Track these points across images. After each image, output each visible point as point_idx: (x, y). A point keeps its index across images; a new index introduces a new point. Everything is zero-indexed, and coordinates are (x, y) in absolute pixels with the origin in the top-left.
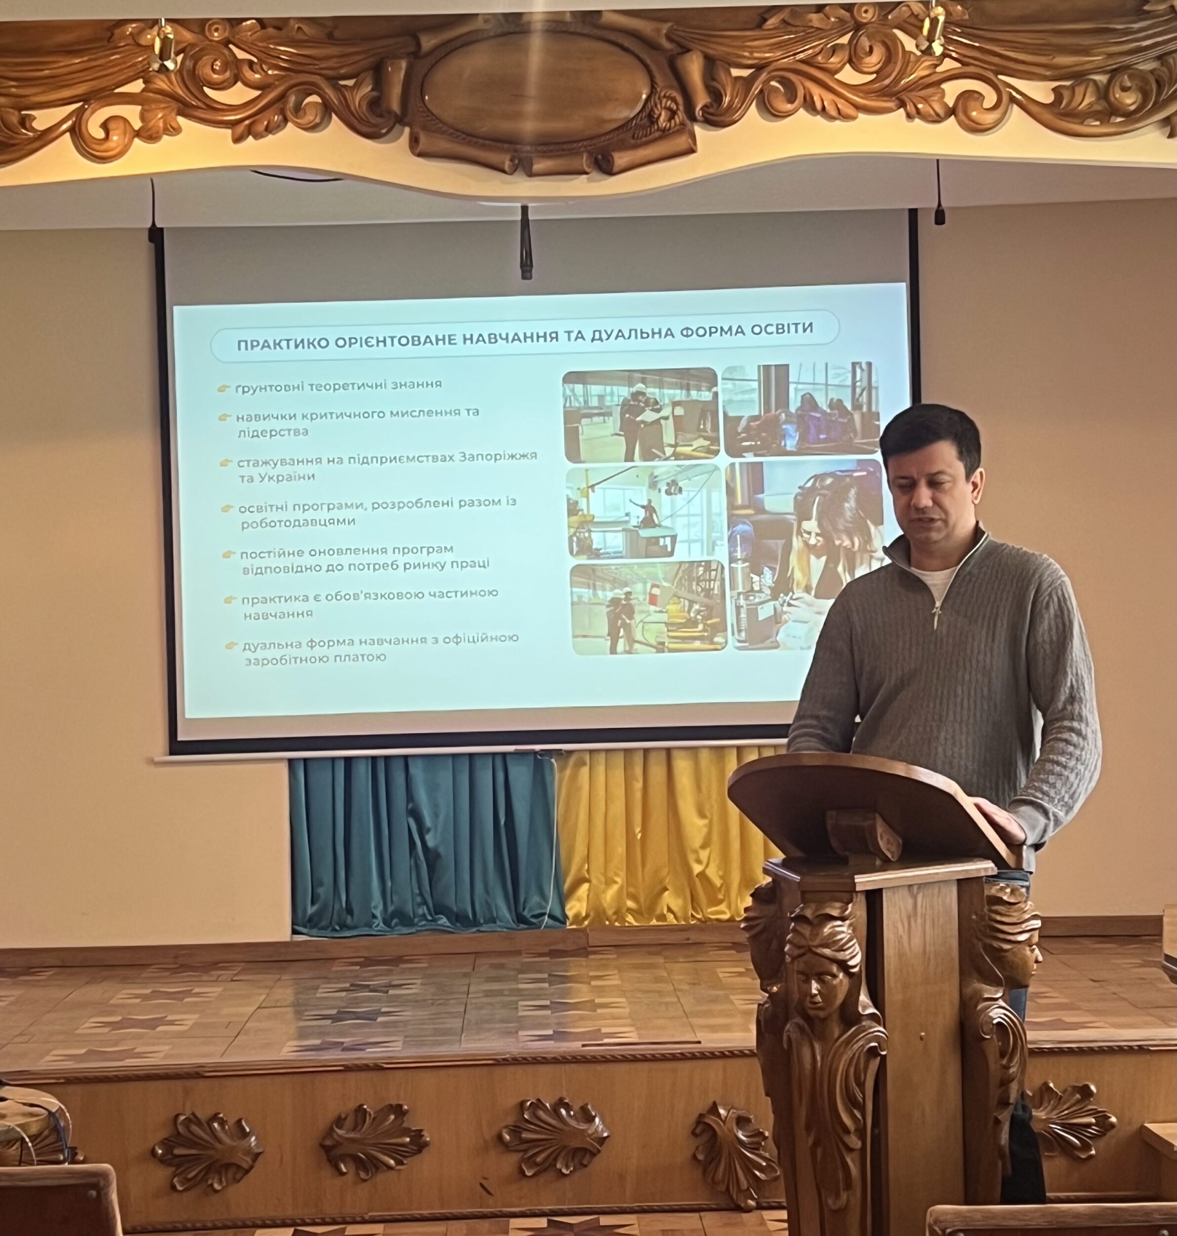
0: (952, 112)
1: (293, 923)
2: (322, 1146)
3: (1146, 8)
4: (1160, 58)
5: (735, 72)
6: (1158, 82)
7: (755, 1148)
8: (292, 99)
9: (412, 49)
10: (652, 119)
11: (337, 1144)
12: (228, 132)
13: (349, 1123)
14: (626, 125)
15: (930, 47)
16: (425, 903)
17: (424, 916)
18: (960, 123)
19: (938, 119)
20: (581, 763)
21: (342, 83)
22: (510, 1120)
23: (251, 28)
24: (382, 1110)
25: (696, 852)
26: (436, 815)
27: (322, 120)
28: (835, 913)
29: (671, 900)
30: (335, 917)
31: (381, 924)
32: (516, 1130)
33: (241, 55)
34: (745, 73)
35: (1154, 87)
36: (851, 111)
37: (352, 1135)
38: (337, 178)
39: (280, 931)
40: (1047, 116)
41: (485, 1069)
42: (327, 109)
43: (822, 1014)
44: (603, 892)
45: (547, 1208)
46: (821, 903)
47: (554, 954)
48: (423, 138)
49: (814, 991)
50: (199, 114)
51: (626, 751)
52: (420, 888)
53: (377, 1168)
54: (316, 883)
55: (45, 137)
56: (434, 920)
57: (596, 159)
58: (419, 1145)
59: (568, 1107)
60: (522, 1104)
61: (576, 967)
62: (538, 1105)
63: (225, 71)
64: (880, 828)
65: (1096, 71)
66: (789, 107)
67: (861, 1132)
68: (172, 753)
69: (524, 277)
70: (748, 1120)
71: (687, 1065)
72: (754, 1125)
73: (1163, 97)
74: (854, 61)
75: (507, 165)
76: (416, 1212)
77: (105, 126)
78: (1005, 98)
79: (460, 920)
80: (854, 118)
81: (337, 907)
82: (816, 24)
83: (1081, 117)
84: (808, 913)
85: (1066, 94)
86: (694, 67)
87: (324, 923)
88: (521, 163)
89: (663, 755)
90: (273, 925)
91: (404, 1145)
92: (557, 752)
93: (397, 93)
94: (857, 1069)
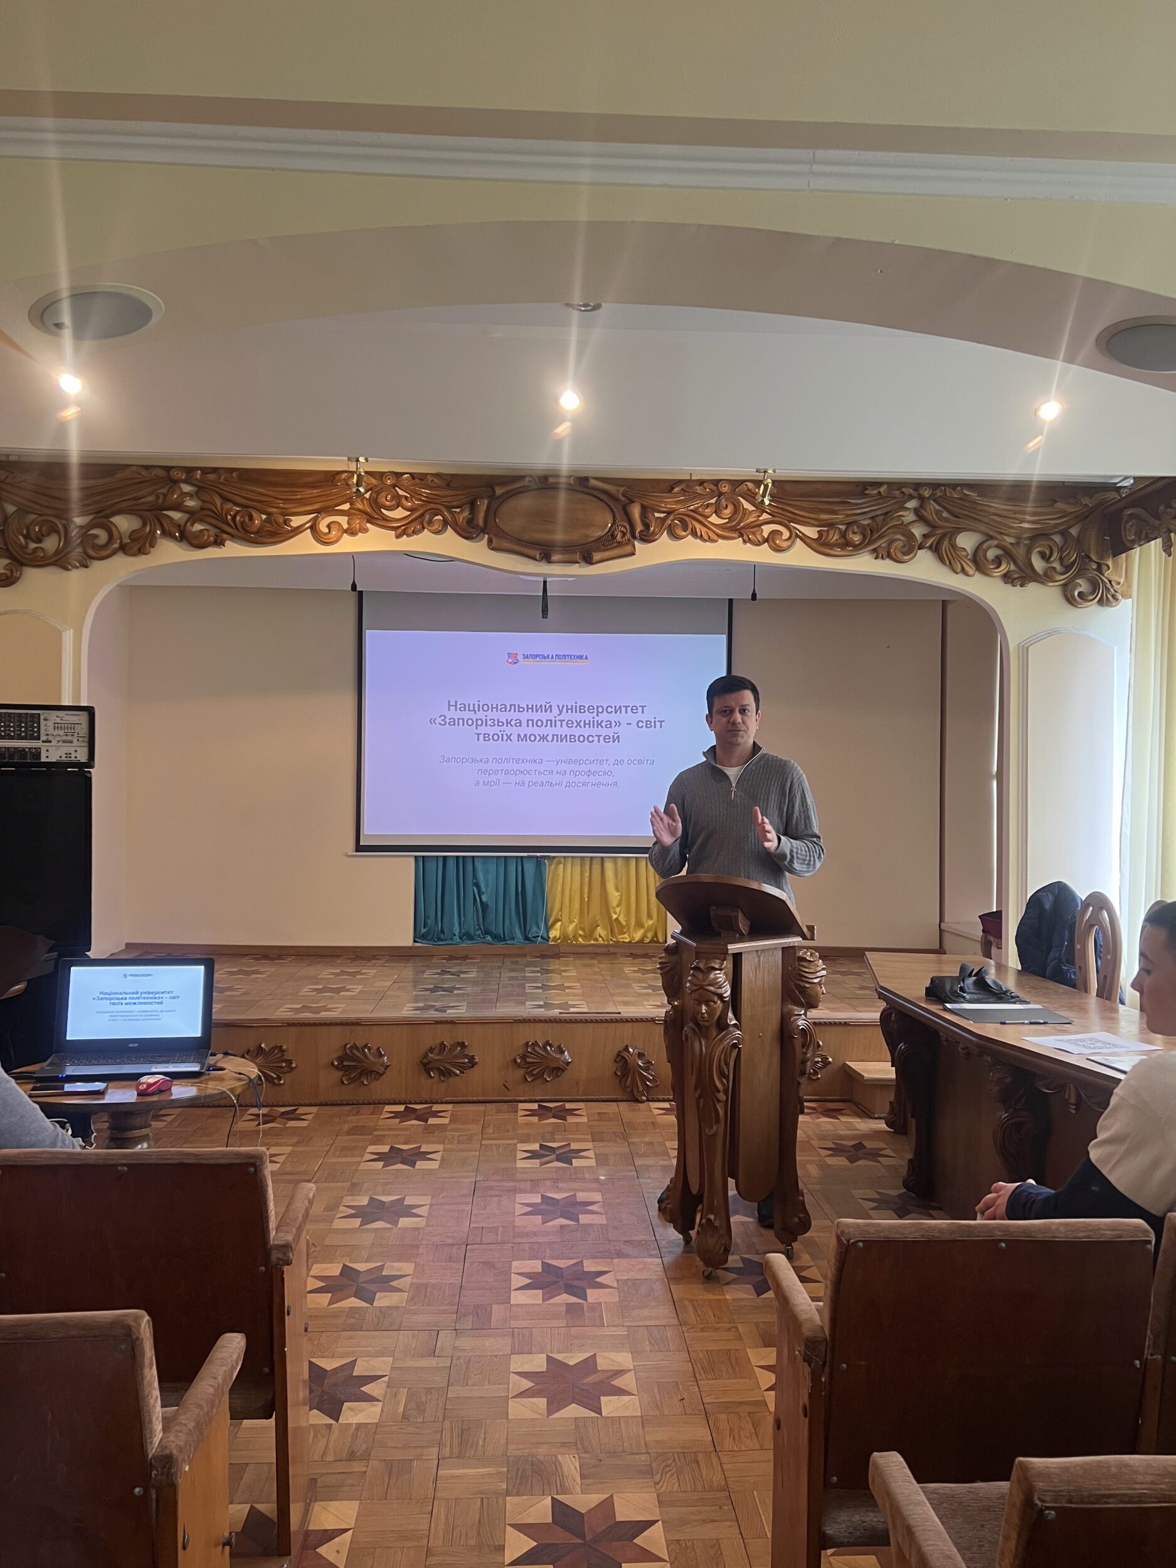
0: (766, 540)
1: (415, 937)
2: (421, 1062)
3: (866, 492)
4: (872, 518)
5: (657, 515)
6: (871, 531)
7: (647, 1069)
8: (427, 517)
9: (490, 494)
10: (613, 537)
11: (430, 1062)
12: (394, 533)
13: (437, 1051)
14: (599, 539)
15: (763, 501)
16: (480, 929)
17: (479, 936)
18: (770, 546)
19: (759, 544)
20: (559, 863)
21: (454, 511)
22: (521, 1052)
23: (407, 479)
24: (453, 1045)
25: (614, 908)
26: (487, 886)
27: (442, 528)
28: (717, 966)
29: (600, 931)
30: (436, 935)
31: (458, 940)
32: (523, 1057)
33: (401, 493)
34: (662, 515)
35: (869, 532)
36: (715, 537)
37: (436, 1057)
39: (409, 942)
40: (814, 545)
41: (509, 1025)
42: (445, 523)
43: (707, 1024)
44: (568, 926)
45: (537, 1098)
46: (708, 960)
47: (543, 957)
48: (494, 540)
49: (704, 1011)
50: (378, 522)
51: (582, 857)
52: (478, 922)
53: (450, 1075)
54: (426, 917)
55: (297, 531)
56: (484, 938)
57: (584, 556)
58: (472, 1063)
59: (551, 1046)
60: (527, 1044)
61: (554, 964)
62: (536, 1044)
63: (392, 501)
64: (741, 916)
65: (840, 523)
66: (684, 534)
67: (726, 1092)
68: (356, 851)
69: (543, 617)
70: (644, 1055)
71: (613, 1025)
72: (647, 1057)
73: (874, 538)
74: (718, 512)
75: (538, 557)
76: (470, 1099)
77: (329, 526)
78: (794, 535)
79: (496, 937)
80: (716, 541)
81: (436, 929)
82: (699, 491)
83: (831, 546)
84: (701, 966)
85: (825, 534)
86: (636, 511)
87: (429, 937)
88: (545, 555)
89: (599, 861)
90: (404, 938)
91: (464, 1063)
92: (548, 857)
93: (481, 515)
94: (726, 1056)
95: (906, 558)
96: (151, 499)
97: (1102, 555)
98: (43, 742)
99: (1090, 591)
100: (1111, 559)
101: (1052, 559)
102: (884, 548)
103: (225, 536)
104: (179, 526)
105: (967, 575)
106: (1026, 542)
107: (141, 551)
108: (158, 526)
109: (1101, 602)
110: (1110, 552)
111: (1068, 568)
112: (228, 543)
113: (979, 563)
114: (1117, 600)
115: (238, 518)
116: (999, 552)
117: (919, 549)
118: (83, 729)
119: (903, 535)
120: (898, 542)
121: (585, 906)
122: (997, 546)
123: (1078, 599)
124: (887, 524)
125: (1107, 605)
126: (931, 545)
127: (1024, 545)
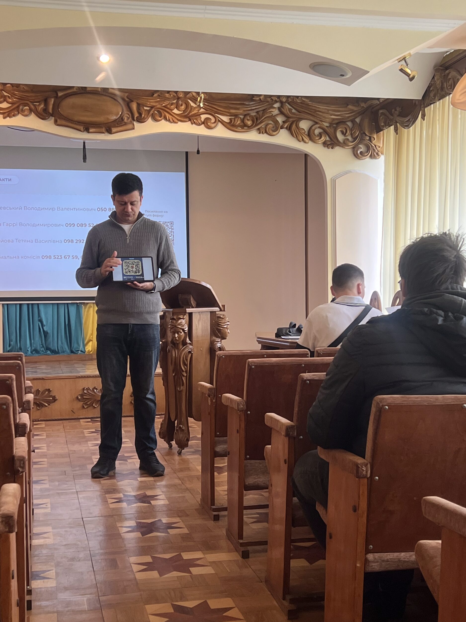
0: (203, 123)
3: (253, 98)
4: (257, 112)
5: (145, 108)
6: (256, 119)
8: (21, 107)
9: (55, 96)
10: (122, 119)
12: (2, 116)
13: (35, 394)
14: (115, 120)
15: (199, 105)
16: (43, 347)
17: (43, 351)
18: (205, 126)
19: (199, 125)
21: (35, 104)
22: (80, 393)
23: (9, 87)
24: (44, 391)
27: (29, 114)
28: (182, 317)
30: (16, 350)
31: (30, 353)
32: (82, 395)
33: (5, 94)
34: (148, 108)
35: (255, 119)
36: (176, 121)
37: (36, 397)
38: (33, 130)
40: (228, 126)
41: (74, 379)
42: (31, 111)
43: (178, 342)
45: (90, 417)
46: (178, 315)
47: (82, 360)
48: (58, 120)
49: (176, 336)
53: (42, 406)
54: (10, 340)
56: (46, 352)
57: (107, 129)
58: (55, 400)
59: (96, 389)
60: (84, 389)
62: (88, 389)
64: (192, 299)
65: (241, 115)
66: (160, 119)
67: (186, 372)
69: (84, 162)
73: (258, 123)
74: (177, 108)
75: (82, 130)
76: (54, 418)
78: (217, 120)
80: (177, 123)
82: (167, 96)
83: (237, 126)
84: (175, 317)
85: (233, 120)
86: (134, 106)
87: (13, 351)
88: (86, 128)
91: (50, 400)
92: (84, 303)
93: (51, 107)
94: (186, 356)
95: (274, 133)
97: (371, 132)
99: (366, 151)
100: (375, 135)
101: (347, 134)
102: (263, 128)
105: (305, 142)
106: (335, 125)
109: (371, 157)
110: (375, 131)
111: (355, 139)
113: (310, 135)
114: (379, 155)
116: (321, 131)
117: (281, 128)
119: (273, 121)
120: (270, 125)
122: (319, 128)
123: (360, 155)
124: (264, 115)
125: (374, 158)
126: (287, 127)
127: (334, 127)
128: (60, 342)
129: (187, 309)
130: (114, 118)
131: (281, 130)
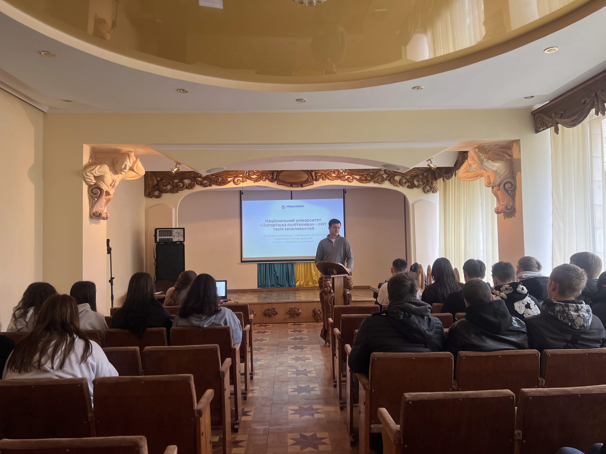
0: (346, 180)
1: (258, 286)
2: (264, 313)
4: (373, 173)
5: (319, 174)
6: (373, 176)
7: (320, 314)
8: (262, 177)
10: (308, 180)
11: (266, 313)
12: (253, 181)
13: (267, 310)
14: (305, 181)
16: (276, 284)
17: (276, 286)
18: (348, 181)
19: (345, 181)
20: (298, 264)
21: (268, 175)
22: (289, 310)
24: (272, 309)
25: (314, 277)
26: (278, 271)
27: (265, 180)
28: (329, 280)
29: (310, 283)
30: (264, 286)
31: (270, 287)
32: (289, 312)
33: (255, 172)
34: (320, 174)
35: (372, 177)
36: (334, 179)
37: (268, 312)
38: (266, 187)
39: (256, 288)
40: (359, 180)
41: (285, 303)
42: (266, 178)
43: (327, 292)
44: (301, 282)
45: (293, 322)
46: (327, 279)
47: (294, 290)
48: (278, 182)
49: (326, 289)
50: (250, 179)
51: (304, 262)
52: (275, 281)
53: (271, 316)
54: (261, 281)
55: (230, 182)
56: (277, 286)
57: (301, 185)
58: (277, 313)
59: (296, 309)
60: (290, 308)
61: (297, 292)
62: (292, 308)
63: (253, 173)
64: (334, 270)
65: (365, 175)
66: (326, 179)
67: (331, 307)
68: (241, 262)
69: (291, 198)
70: (319, 310)
71: (312, 303)
74: (334, 173)
75: (289, 186)
76: (276, 322)
77: (237, 180)
78: (353, 178)
79: (281, 286)
81: (264, 284)
83: (363, 181)
84: (325, 280)
85: (361, 178)
86: (313, 174)
88: (291, 185)
89: (309, 263)
90: (255, 286)
91: (275, 313)
92: (295, 262)
93: (275, 176)
94: (331, 299)
95: (382, 183)
96: (193, 175)
97: (432, 180)
98: (173, 237)
99: (430, 189)
100: (435, 181)
101: (419, 182)
102: (376, 180)
103: (212, 184)
104: (200, 182)
105: (398, 186)
106: (413, 178)
107: (192, 188)
108: (195, 182)
110: (434, 179)
111: (424, 184)
112: (213, 185)
113: (401, 183)
114: (437, 191)
115: (215, 180)
116: (406, 180)
118: (182, 233)
119: (381, 177)
120: (380, 179)
121: (306, 276)
122: (405, 179)
123: (426, 192)
124: (377, 175)
125: (434, 193)
126: (388, 179)
127: (412, 178)
128: (284, 281)
129: (331, 276)
130: (305, 179)
131: (385, 181)
